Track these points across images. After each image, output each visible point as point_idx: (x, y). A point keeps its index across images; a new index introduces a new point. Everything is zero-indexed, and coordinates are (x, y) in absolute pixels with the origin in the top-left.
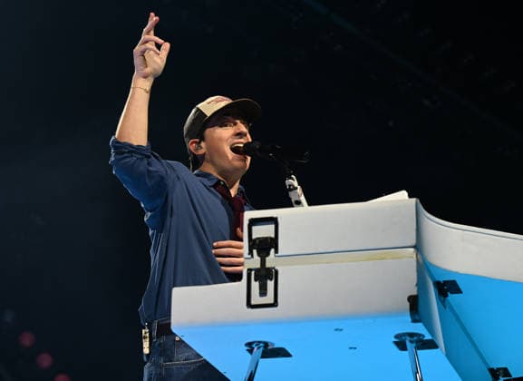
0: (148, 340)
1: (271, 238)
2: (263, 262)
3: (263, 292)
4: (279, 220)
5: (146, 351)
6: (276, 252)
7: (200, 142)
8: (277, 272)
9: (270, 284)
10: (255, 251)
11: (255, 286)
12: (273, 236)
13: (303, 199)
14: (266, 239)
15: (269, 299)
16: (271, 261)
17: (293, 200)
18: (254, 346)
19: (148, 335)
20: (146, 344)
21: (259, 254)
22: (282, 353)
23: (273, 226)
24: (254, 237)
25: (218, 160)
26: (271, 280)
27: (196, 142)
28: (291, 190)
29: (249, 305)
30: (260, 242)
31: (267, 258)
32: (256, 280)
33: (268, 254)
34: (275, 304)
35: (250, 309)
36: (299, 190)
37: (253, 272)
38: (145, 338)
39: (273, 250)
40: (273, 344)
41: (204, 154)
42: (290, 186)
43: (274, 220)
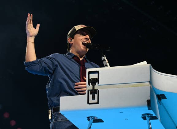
0: (51, 114)
1: (96, 79)
2: (93, 87)
3: (94, 98)
4: (99, 72)
5: (50, 118)
6: (98, 83)
7: (72, 39)
8: (98, 91)
9: (96, 95)
10: (90, 83)
11: (91, 96)
12: (97, 78)
13: (108, 64)
14: (94, 79)
15: (96, 101)
16: (97, 87)
17: (104, 65)
18: (90, 118)
19: (51, 112)
20: (50, 116)
21: (92, 85)
22: (100, 121)
23: (97, 74)
24: (90, 78)
25: (77, 46)
26: (96, 94)
27: (70, 39)
28: (104, 61)
29: (88, 103)
30: (92, 80)
31: (95, 86)
32: (91, 94)
33: (95, 85)
34: (98, 103)
35: (89, 105)
36: (107, 61)
37: (90, 91)
38: (50, 113)
39: (97, 83)
40: (97, 117)
41: (72, 44)
42: (103, 59)
43: (97, 72)
